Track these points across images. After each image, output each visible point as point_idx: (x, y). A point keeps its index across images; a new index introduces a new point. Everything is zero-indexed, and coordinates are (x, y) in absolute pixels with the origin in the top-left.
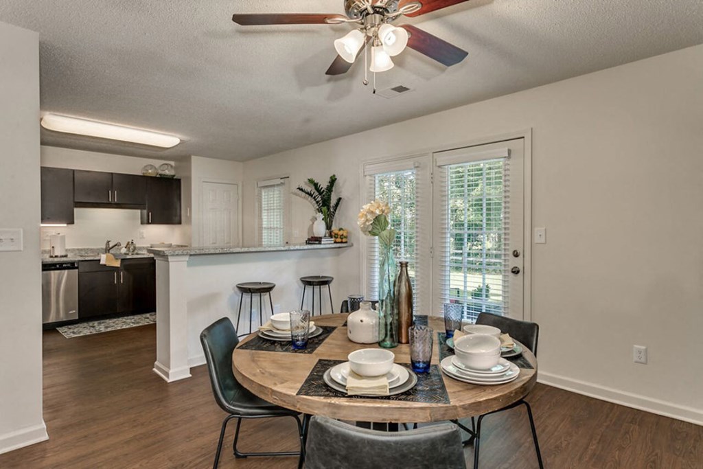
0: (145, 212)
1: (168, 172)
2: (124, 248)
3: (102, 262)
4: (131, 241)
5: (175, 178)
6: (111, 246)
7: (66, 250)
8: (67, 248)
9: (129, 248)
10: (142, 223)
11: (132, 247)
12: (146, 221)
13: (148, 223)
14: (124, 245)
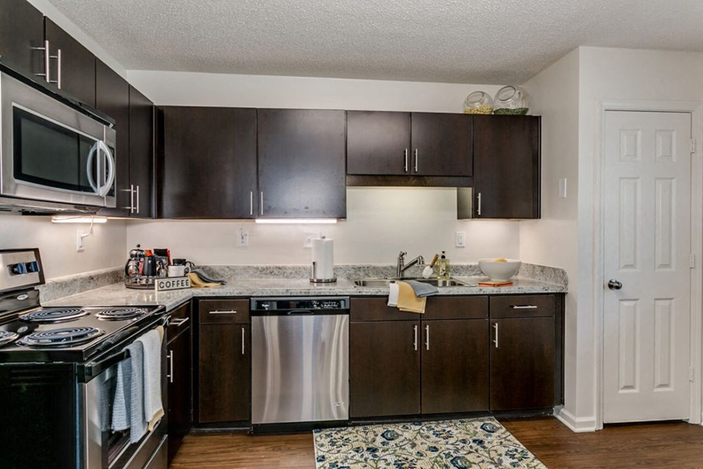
0: (468, 192)
1: (513, 104)
2: (428, 268)
3: (391, 302)
4: (440, 254)
5: (528, 114)
6: (406, 263)
7: (336, 269)
8: (336, 264)
9: (437, 267)
10: (461, 216)
11: (443, 267)
12: (470, 212)
13: (475, 216)
14: (428, 262)
